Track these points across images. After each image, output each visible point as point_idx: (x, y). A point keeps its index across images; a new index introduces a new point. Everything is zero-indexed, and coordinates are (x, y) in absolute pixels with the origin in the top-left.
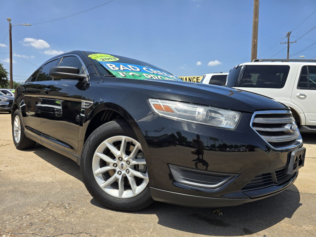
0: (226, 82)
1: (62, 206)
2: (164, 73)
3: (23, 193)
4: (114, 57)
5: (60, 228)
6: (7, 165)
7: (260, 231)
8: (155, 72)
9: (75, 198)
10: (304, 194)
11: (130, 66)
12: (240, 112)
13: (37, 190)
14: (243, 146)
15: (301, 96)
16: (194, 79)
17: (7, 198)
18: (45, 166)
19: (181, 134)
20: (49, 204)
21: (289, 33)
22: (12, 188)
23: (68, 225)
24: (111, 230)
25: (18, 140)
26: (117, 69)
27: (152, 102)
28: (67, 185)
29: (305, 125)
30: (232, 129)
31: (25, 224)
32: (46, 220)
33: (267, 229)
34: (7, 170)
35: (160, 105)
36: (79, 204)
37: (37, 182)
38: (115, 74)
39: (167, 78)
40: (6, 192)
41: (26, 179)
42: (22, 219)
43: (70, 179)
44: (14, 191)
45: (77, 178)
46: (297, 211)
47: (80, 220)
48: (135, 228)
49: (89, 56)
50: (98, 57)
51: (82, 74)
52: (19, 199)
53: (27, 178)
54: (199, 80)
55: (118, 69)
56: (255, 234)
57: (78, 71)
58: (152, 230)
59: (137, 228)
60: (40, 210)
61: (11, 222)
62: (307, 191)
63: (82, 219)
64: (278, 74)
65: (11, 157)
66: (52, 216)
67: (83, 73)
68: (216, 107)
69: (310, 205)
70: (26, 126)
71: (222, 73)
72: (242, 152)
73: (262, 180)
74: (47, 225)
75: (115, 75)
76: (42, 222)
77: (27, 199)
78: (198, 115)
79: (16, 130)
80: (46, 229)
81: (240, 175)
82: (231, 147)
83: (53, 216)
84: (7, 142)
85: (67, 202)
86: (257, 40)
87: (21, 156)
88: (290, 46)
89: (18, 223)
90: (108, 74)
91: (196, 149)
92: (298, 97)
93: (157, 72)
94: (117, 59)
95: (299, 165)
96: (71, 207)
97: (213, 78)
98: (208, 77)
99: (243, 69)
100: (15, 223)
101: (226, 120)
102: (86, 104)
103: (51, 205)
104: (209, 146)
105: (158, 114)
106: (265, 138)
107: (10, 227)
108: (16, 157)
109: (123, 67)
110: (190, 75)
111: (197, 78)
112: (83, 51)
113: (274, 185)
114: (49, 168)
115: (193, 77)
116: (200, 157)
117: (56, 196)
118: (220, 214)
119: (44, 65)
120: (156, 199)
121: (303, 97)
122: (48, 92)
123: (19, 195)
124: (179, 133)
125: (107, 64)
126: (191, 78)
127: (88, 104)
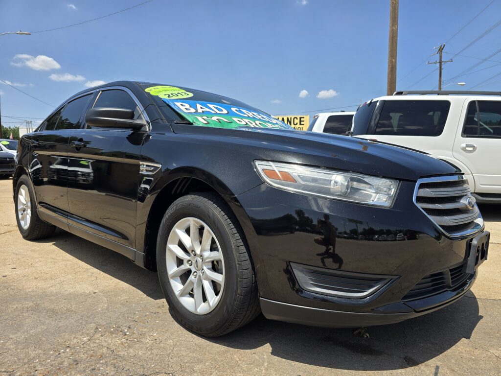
0: (351, 126)
1: (118, 330)
2: (263, 116)
3: (51, 312)
4: (185, 92)
5: (123, 366)
6: (14, 266)
7: (428, 360)
8: (250, 114)
9: (137, 317)
10: (484, 300)
11: (211, 106)
12: (396, 181)
13: (73, 306)
14: (400, 231)
15: (467, 149)
16: (295, 119)
17: (27, 320)
18: (77, 266)
19: (303, 214)
20: (97, 328)
21: (442, 47)
22: (31, 304)
23: (134, 362)
24: (204, 367)
25: (26, 224)
26: (193, 110)
27: (261, 166)
28: (119, 297)
29: (475, 193)
30: (387, 207)
31: (66, 363)
32: (98, 354)
33: (439, 356)
34: (16, 274)
35: (274, 170)
36: (146, 328)
37: (70, 294)
38: (192, 119)
39: (269, 124)
40: (23, 310)
41: (51, 288)
42: (59, 354)
43: (122, 287)
44: (36, 309)
45: (133, 286)
46: (477, 326)
47: (152, 353)
48: (239, 362)
49: (147, 90)
50: (161, 92)
51: (138, 120)
52: (47, 321)
53: (52, 286)
54: (303, 121)
55: (195, 111)
56: (423, 364)
57: (131, 116)
58: (267, 365)
59: (244, 363)
60: (85, 339)
61: (44, 361)
62: (487, 295)
63: (155, 352)
64: (431, 113)
65: (17, 253)
66: (106, 348)
67: (139, 117)
68: (361, 173)
69: (496, 317)
70: (40, 203)
71: (343, 111)
72: (399, 240)
73: (431, 284)
74: (102, 363)
75: (191, 121)
76: (92, 358)
77: (61, 321)
78: (334, 186)
79: (21, 209)
80: (102, 370)
81: (400, 277)
82: (381, 233)
83: (108, 348)
84: (6, 227)
85: (125, 325)
86: (396, 60)
87: (34, 251)
88: (442, 68)
89: (54, 361)
90: (179, 119)
91: (323, 237)
92: (464, 149)
93: (253, 114)
94: (191, 95)
95: (481, 259)
96: (133, 333)
97: (330, 119)
98: (323, 118)
99: (379, 106)
100: (49, 361)
101: (377, 193)
102: (149, 169)
103: (100, 330)
104: (348, 231)
105: (271, 185)
106: (435, 220)
107: (42, 368)
108: (26, 253)
109: (201, 108)
110: (290, 114)
111: (300, 118)
112: (136, 83)
113: (447, 291)
114: (84, 270)
115: (293, 117)
116: (330, 249)
117: (106, 315)
118: (365, 336)
119: (68, 103)
120: (269, 316)
121: (471, 149)
122: (81, 147)
123: (45, 315)
124: (300, 213)
125: (176, 103)
126: (291, 118)
127: (153, 168)
